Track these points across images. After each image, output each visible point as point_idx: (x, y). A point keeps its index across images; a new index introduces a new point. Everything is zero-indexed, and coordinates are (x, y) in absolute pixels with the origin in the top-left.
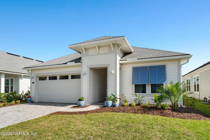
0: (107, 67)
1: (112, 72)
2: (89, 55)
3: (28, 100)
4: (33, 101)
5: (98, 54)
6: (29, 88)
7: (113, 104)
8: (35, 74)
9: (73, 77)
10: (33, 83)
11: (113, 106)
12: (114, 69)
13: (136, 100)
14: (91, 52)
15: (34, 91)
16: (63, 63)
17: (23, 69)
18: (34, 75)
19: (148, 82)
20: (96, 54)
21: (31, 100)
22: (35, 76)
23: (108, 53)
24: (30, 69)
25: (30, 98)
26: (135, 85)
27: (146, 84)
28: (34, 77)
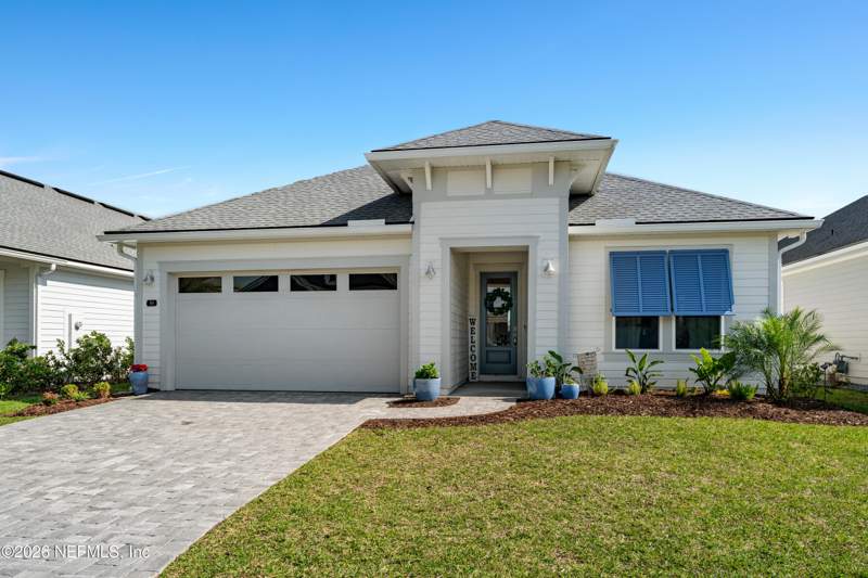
0: (528, 247)
1: (552, 268)
2: (449, 195)
3: (136, 380)
4: (154, 387)
5: (490, 194)
6: (73, 327)
7: (558, 389)
8: (160, 263)
9: (360, 282)
10: (152, 303)
11: (561, 394)
12: (557, 255)
13: (631, 373)
14: (455, 184)
15: (158, 342)
16: (318, 223)
17: (100, 238)
18: (156, 266)
19: (672, 310)
20: (482, 193)
21: (147, 383)
22: (160, 270)
23: (531, 196)
24: (133, 240)
25: (141, 374)
26: (617, 318)
27: (657, 318)
28: (156, 275)
